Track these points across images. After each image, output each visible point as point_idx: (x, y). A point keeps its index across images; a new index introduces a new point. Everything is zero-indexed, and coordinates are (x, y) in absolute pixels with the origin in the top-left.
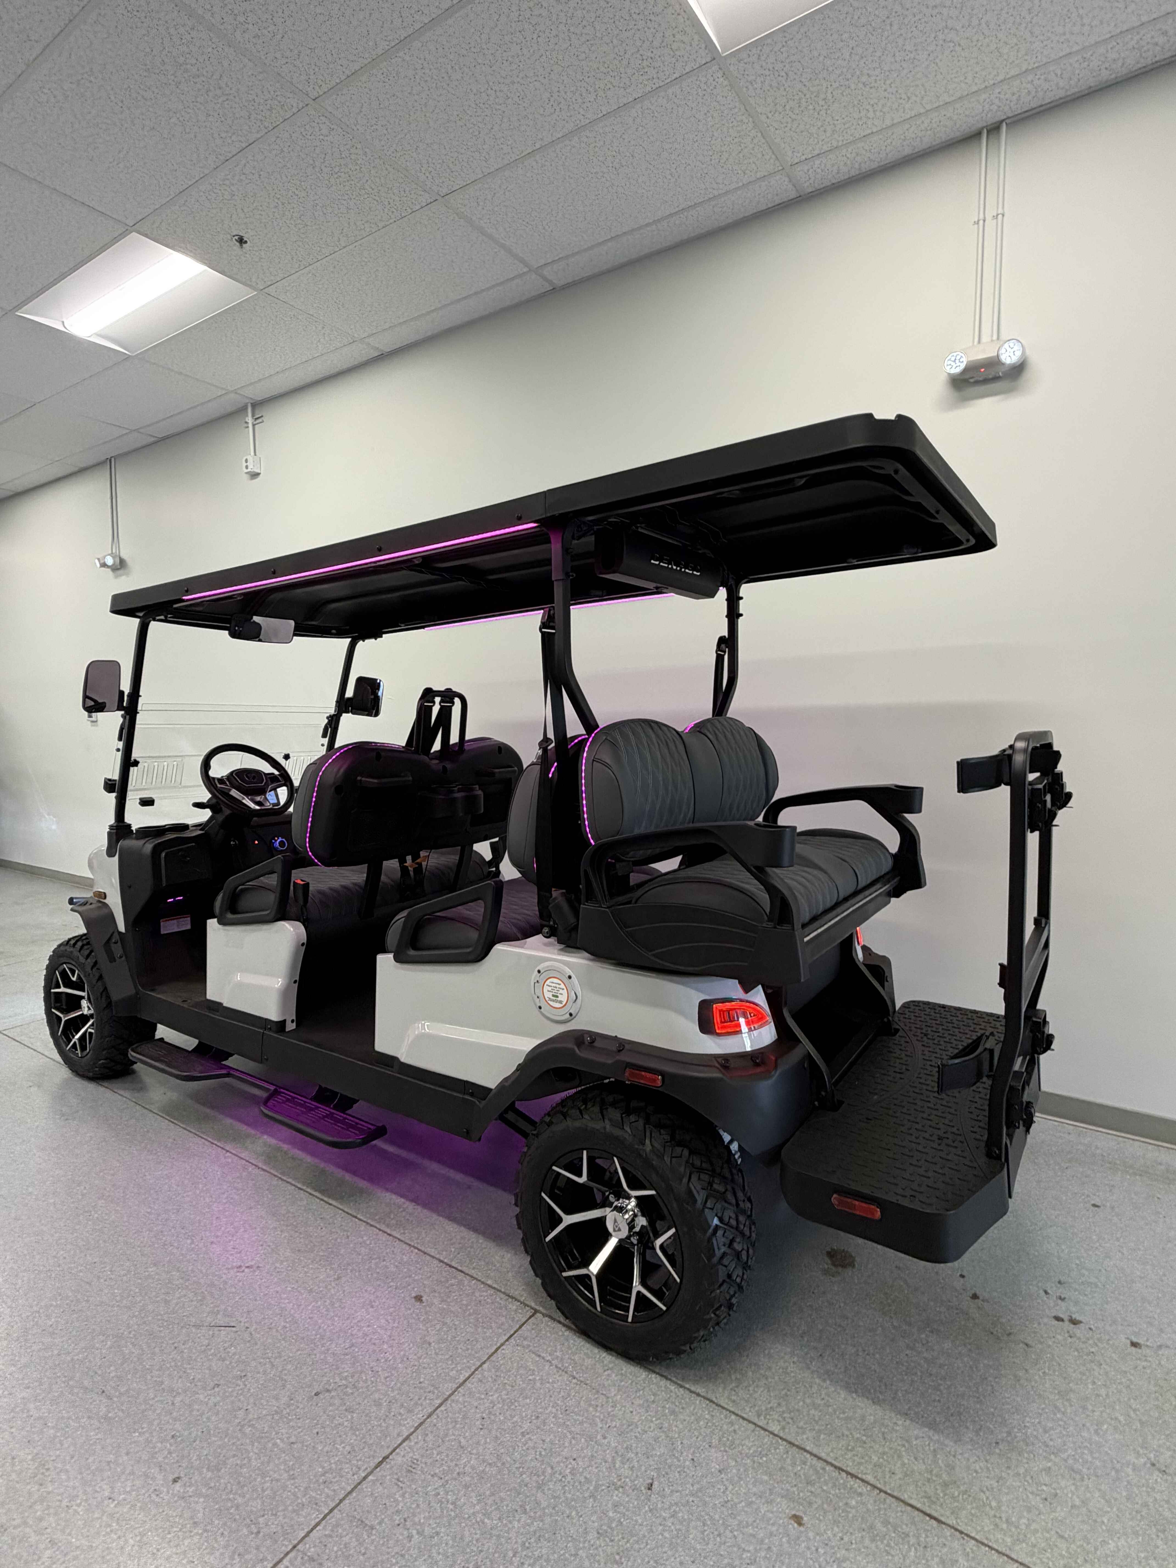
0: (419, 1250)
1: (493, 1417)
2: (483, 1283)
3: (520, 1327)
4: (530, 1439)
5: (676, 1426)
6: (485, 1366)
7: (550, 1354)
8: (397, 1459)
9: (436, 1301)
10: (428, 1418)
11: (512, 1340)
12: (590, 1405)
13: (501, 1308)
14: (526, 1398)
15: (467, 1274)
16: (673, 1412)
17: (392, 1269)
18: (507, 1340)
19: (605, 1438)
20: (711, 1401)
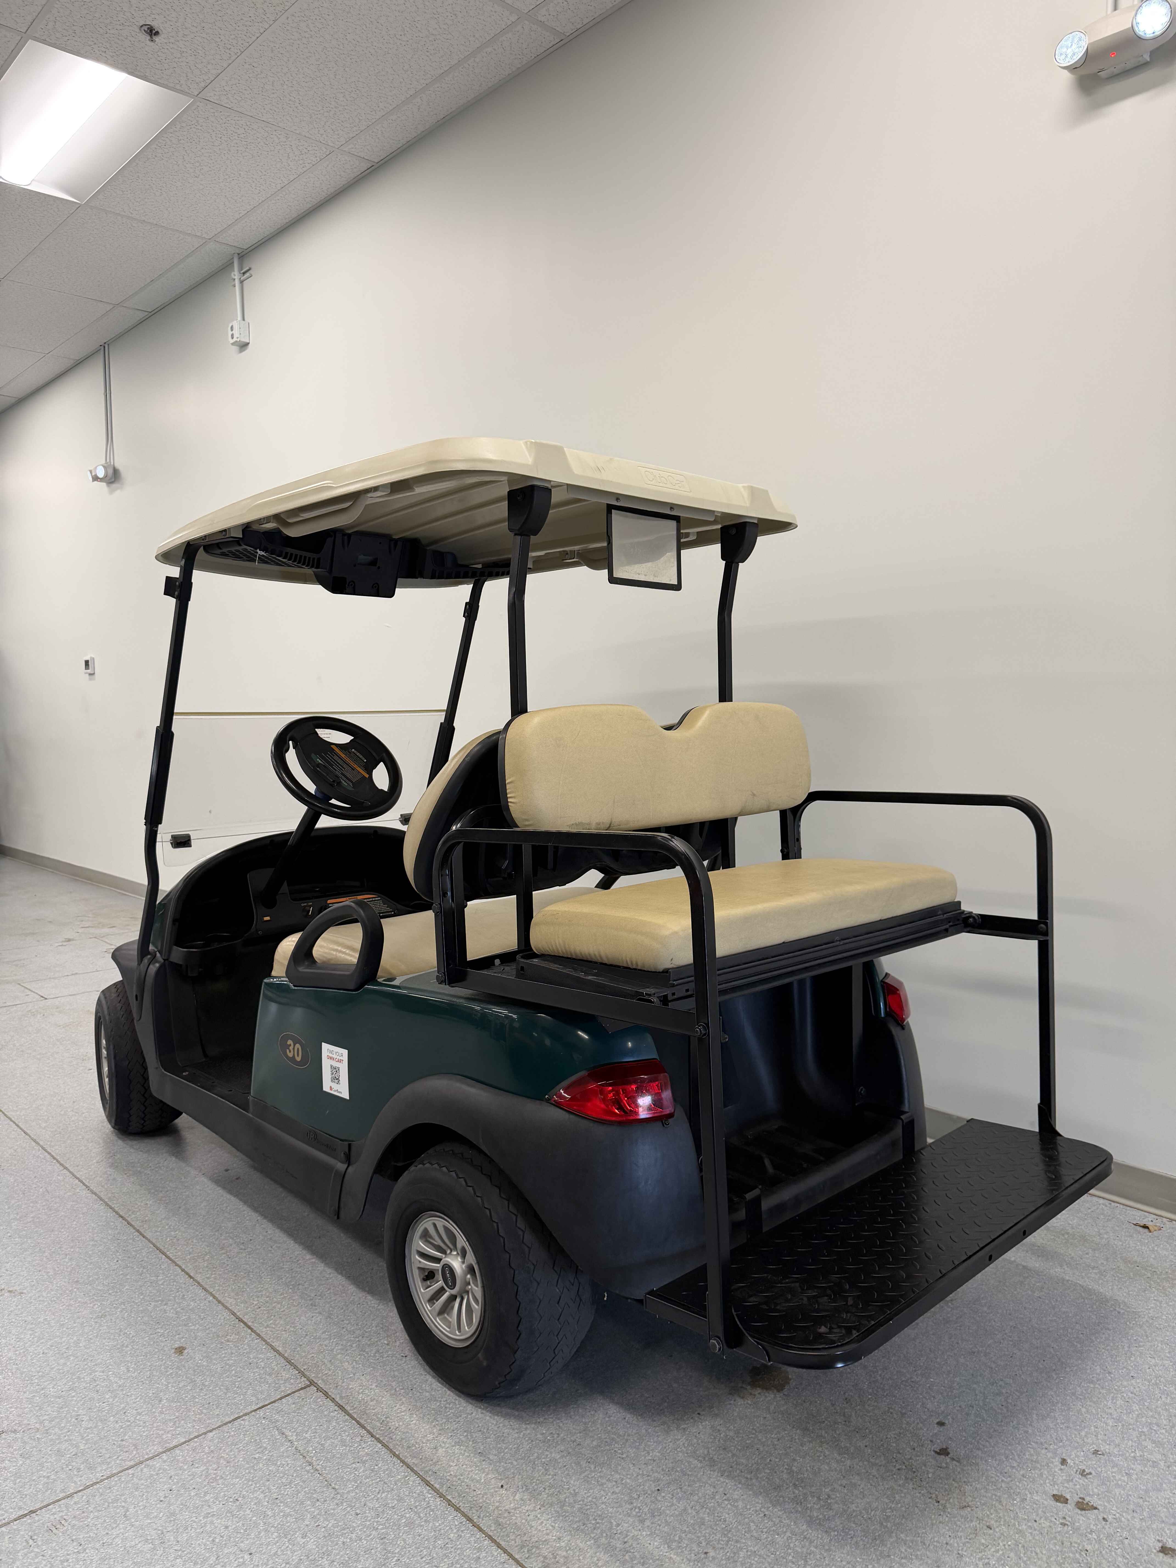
0: (214, 1297)
1: (182, 1491)
2: (267, 1343)
3: (281, 1399)
4: (212, 1523)
5: (404, 1540)
6: (211, 1434)
7: (297, 1435)
8: (45, 1516)
9: (198, 1357)
10: (107, 1478)
11: (261, 1413)
12: (309, 1499)
13: (270, 1375)
14: (237, 1477)
15: (255, 1332)
16: (410, 1524)
17: (171, 1314)
18: (255, 1410)
19: (304, 1536)
20: (470, 1520)
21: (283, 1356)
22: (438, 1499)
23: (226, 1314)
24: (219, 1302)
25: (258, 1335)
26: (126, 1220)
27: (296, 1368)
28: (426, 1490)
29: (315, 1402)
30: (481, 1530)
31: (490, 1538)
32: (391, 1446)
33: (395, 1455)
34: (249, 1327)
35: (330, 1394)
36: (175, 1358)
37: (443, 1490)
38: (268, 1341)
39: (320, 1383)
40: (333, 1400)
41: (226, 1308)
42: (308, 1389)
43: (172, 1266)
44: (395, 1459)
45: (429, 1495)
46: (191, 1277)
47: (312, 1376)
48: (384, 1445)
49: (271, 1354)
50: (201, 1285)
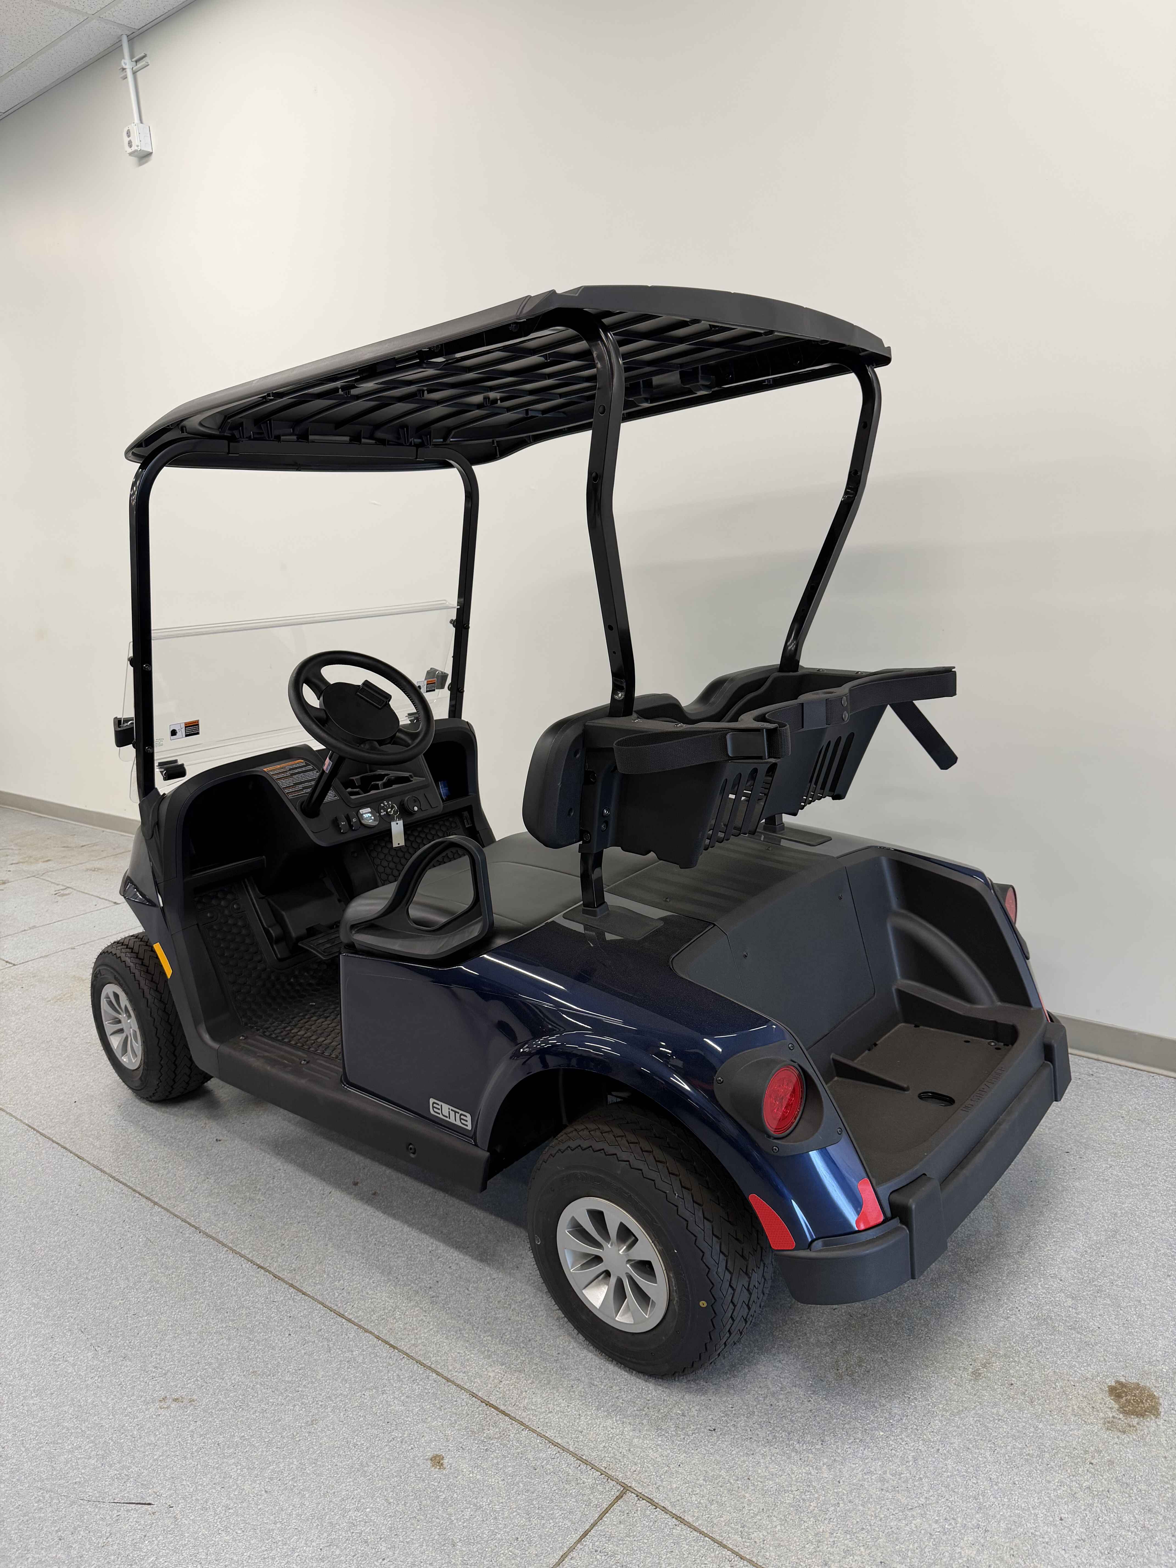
0: (438, 1374)
2: (539, 1434)
3: (601, 1517)
9: (465, 1467)
11: (589, 1543)
13: (568, 1482)
15: (515, 1419)
17: (397, 1407)
18: (579, 1541)
21: (568, 1451)
23: (465, 1396)
24: (448, 1380)
25: (522, 1424)
26: (270, 1272)
27: (593, 1467)
29: (645, 1515)
34: (503, 1413)
35: (656, 1501)
36: (435, 1472)
38: (538, 1430)
39: (635, 1486)
40: (664, 1509)
41: (462, 1388)
42: (625, 1497)
43: (362, 1334)
46: (394, 1347)
47: (620, 1477)
49: (553, 1451)
50: (413, 1359)
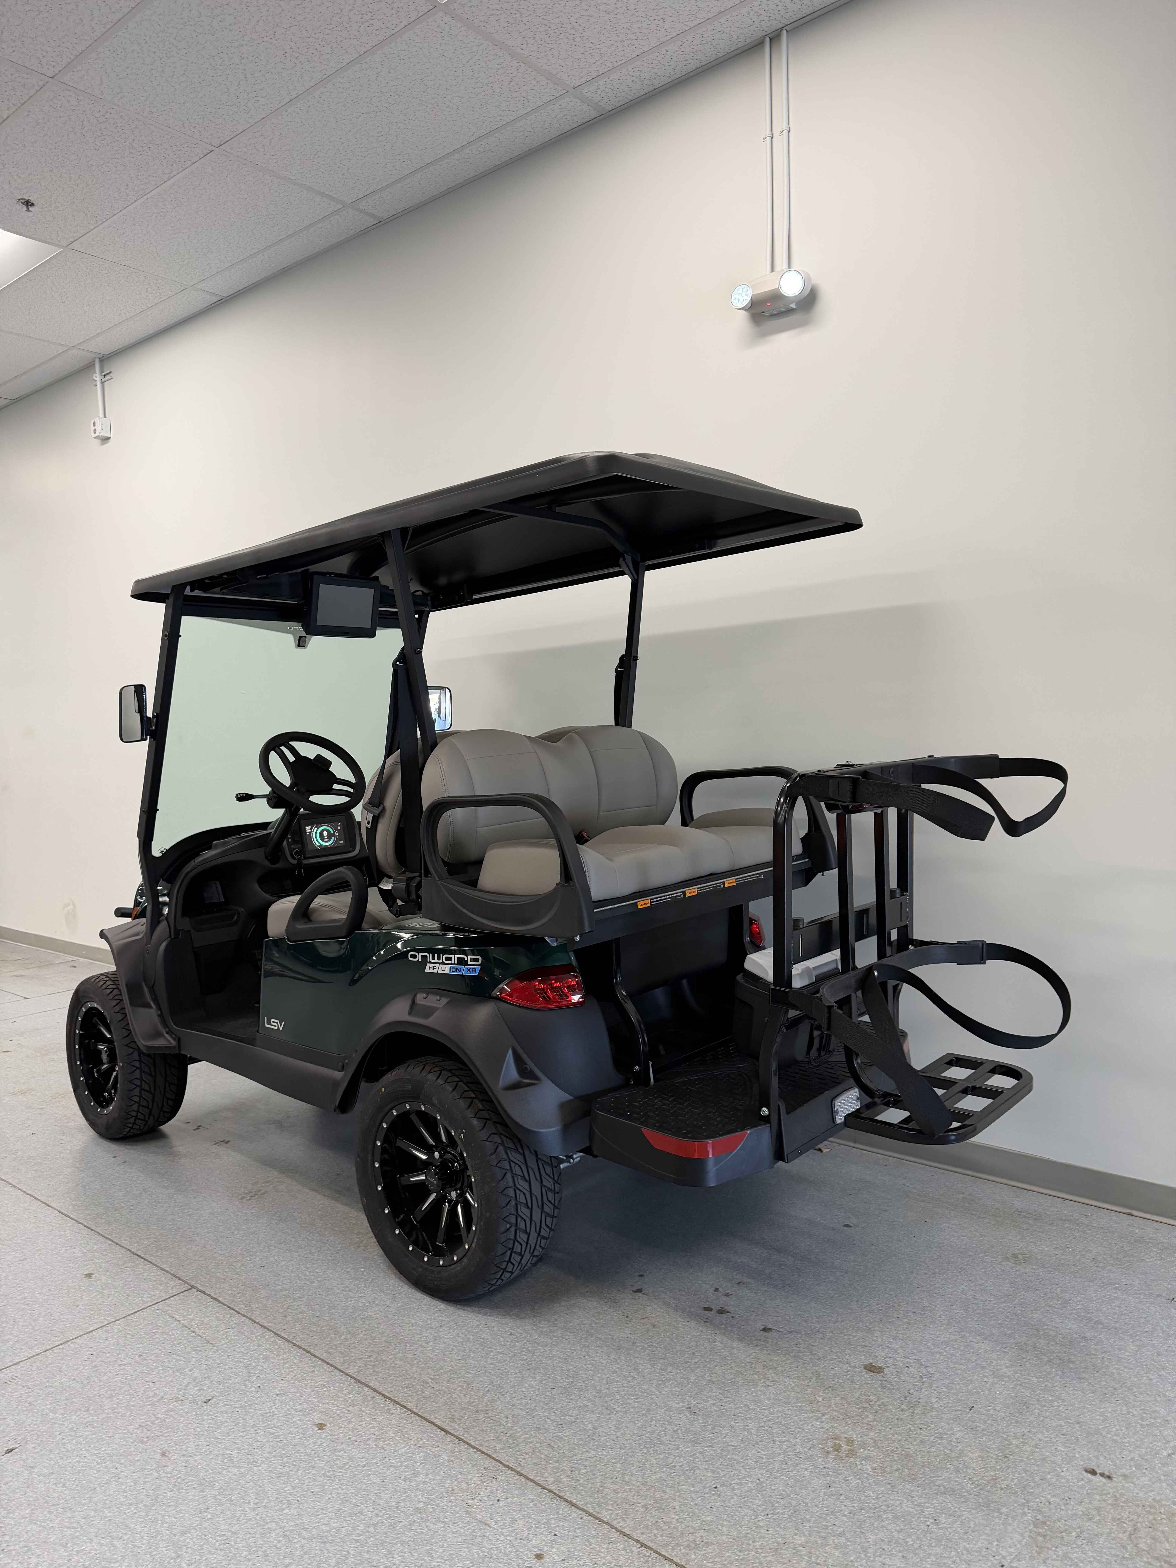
0: (113, 1241)
1: (100, 1354)
3: (170, 1298)
4: (124, 1369)
5: (262, 1366)
6: (118, 1323)
7: (183, 1317)
9: (103, 1278)
10: (43, 1352)
11: (156, 1307)
12: (194, 1350)
13: (161, 1284)
14: (140, 1344)
18: (151, 1306)
19: (191, 1371)
20: (308, 1352)
21: (170, 1273)
22: (286, 1344)
23: (123, 1251)
24: (117, 1244)
25: (150, 1262)
26: (33, 1197)
27: (180, 1279)
28: (277, 1339)
29: (196, 1297)
30: (316, 1357)
31: (322, 1360)
32: (253, 1318)
33: (255, 1322)
34: (142, 1258)
35: (207, 1292)
36: (85, 1280)
37: (290, 1338)
38: (158, 1265)
39: (199, 1286)
40: (209, 1296)
41: (123, 1247)
42: (190, 1291)
43: (76, 1225)
44: (256, 1325)
45: (280, 1342)
46: (92, 1230)
47: (193, 1283)
48: (247, 1317)
49: (160, 1272)
50: (101, 1235)
